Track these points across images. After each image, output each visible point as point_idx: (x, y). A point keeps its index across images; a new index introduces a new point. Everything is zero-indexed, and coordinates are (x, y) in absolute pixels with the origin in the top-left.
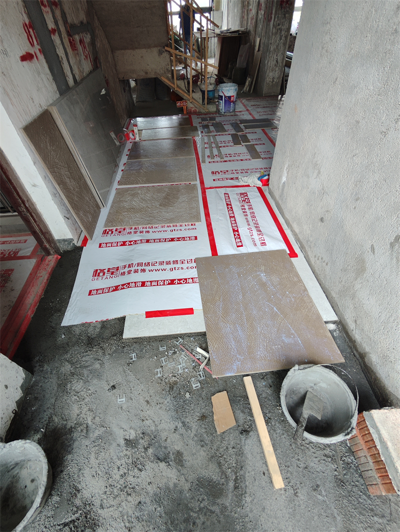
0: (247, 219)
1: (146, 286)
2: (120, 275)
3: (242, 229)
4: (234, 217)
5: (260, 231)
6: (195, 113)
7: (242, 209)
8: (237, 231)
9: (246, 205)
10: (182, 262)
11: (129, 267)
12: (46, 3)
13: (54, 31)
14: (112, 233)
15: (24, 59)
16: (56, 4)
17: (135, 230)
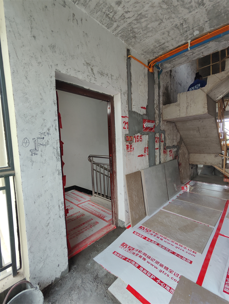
2: (132, 253)
10: (171, 272)
11: (138, 252)
12: (158, 141)
13: (157, 149)
14: (143, 229)
15: (139, 156)
16: (162, 141)
17: (155, 235)
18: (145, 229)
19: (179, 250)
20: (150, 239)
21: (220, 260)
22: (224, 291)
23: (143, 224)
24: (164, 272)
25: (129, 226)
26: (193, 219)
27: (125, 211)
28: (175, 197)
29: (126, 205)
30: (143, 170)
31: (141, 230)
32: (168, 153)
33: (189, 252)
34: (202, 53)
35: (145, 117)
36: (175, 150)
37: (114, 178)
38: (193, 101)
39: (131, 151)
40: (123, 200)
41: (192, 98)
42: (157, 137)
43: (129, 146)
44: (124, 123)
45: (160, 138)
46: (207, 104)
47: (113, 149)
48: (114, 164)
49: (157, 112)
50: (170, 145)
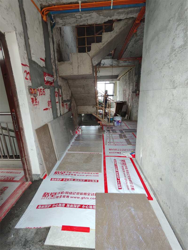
0: (124, 173)
1: (67, 207)
2: (56, 198)
3: (122, 179)
4: (118, 172)
5: (131, 181)
6: (105, 125)
7: (122, 168)
8: (119, 180)
9: (124, 166)
10: (89, 195)
11: (61, 194)
12: (57, 96)
13: (57, 102)
14: (59, 173)
15: (44, 110)
16: (60, 96)
17: (69, 173)
18: (60, 172)
19: (88, 176)
20: (67, 179)
21: (111, 172)
22: (119, 189)
23: (57, 170)
24: (84, 197)
25: (46, 176)
26: (90, 152)
27: (39, 165)
28: (73, 141)
29: (39, 158)
30: (49, 122)
31: (57, 174)
32: (65, 106)
33: (94, 175)
34: (87, 20)
35: (45, 70)
36: (69, 103)
37: (22, 135)
38: (82, 63)
39: (36, 105)
40: (36, 154)
41: (81, 59)
42: (56, 92)
43: (34, 100)
44: (25, 72)
45: (58, 93)
46: (91, 67)
47: (16, 103)
48: (19, 119)
49: (54, 67)
50: (66, 100)
